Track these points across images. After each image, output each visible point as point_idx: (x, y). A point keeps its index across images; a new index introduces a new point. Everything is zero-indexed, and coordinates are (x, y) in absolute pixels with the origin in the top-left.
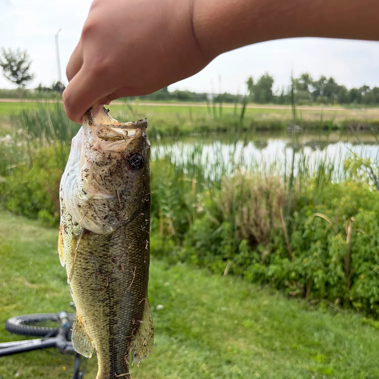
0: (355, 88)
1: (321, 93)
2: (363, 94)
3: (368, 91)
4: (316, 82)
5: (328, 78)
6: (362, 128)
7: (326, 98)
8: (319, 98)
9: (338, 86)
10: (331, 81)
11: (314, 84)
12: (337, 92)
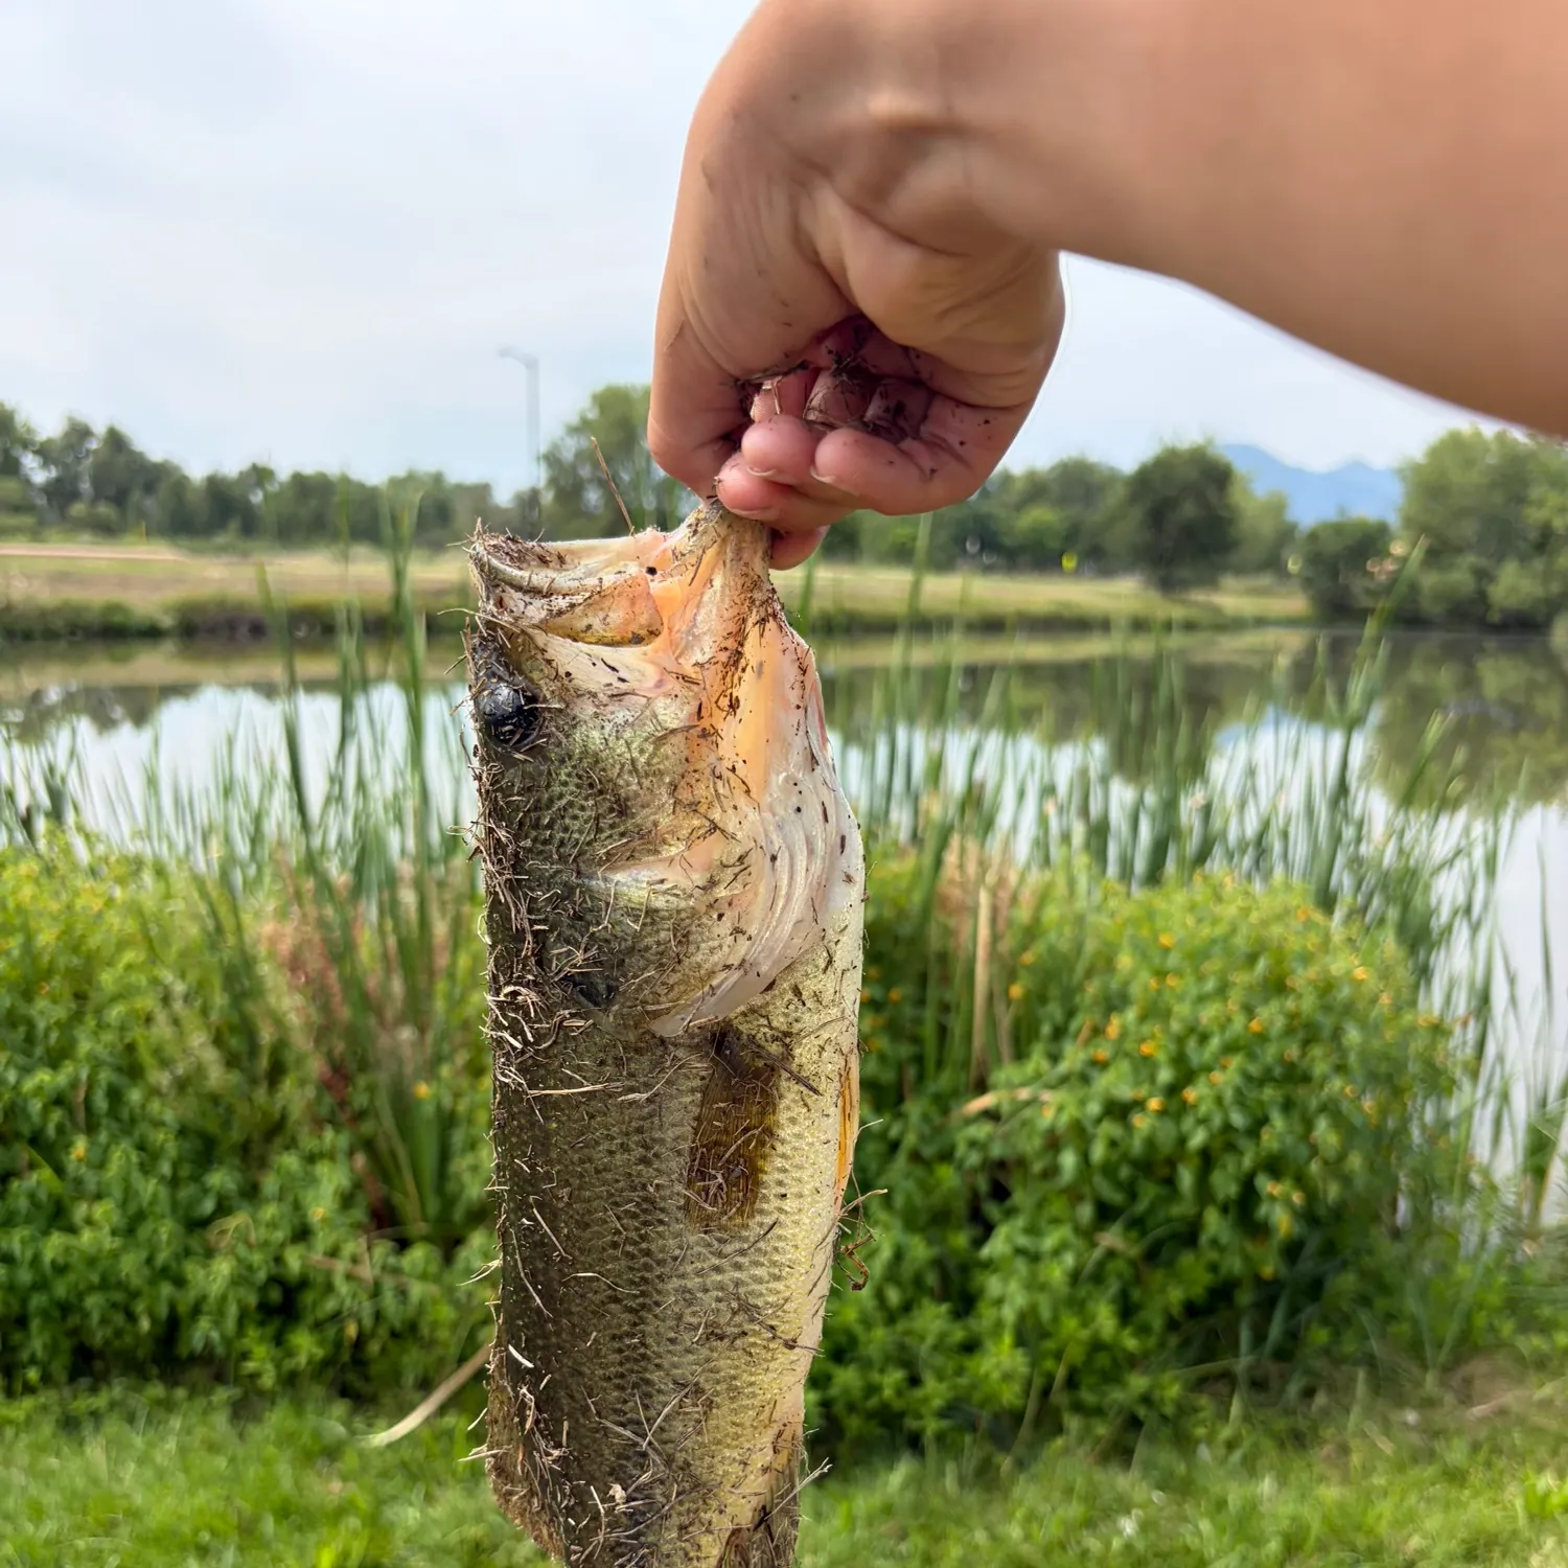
0: (220, 475)
1: (86, 486)
2: (257, 498)
3: (272, 488)
4: (49, 441)
5: (100, 428)
6: (258, 630)
7: (105, 510)
8: (78, 509)
9: (149, 461)
10: (116, 440)
11: (45, 453)
12: (149, 488)
